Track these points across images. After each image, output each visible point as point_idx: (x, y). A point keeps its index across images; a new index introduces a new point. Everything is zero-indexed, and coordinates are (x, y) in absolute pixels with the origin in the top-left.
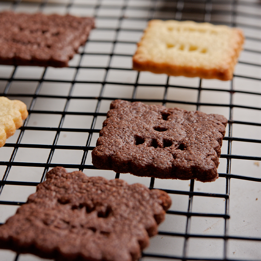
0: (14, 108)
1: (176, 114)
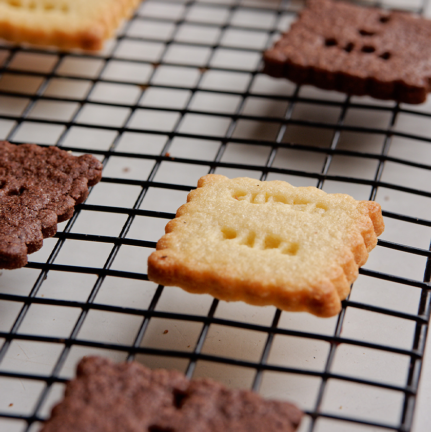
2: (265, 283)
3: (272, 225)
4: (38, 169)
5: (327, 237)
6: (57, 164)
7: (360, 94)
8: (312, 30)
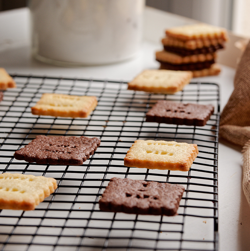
0: (49, 181)
1: (152, 184)
2: (165, 161)
3: (163, 149)
4: (79, 142)
5: (181, 151)
6: (85, 140)
7: (181, 124)
8: (161, 108)
